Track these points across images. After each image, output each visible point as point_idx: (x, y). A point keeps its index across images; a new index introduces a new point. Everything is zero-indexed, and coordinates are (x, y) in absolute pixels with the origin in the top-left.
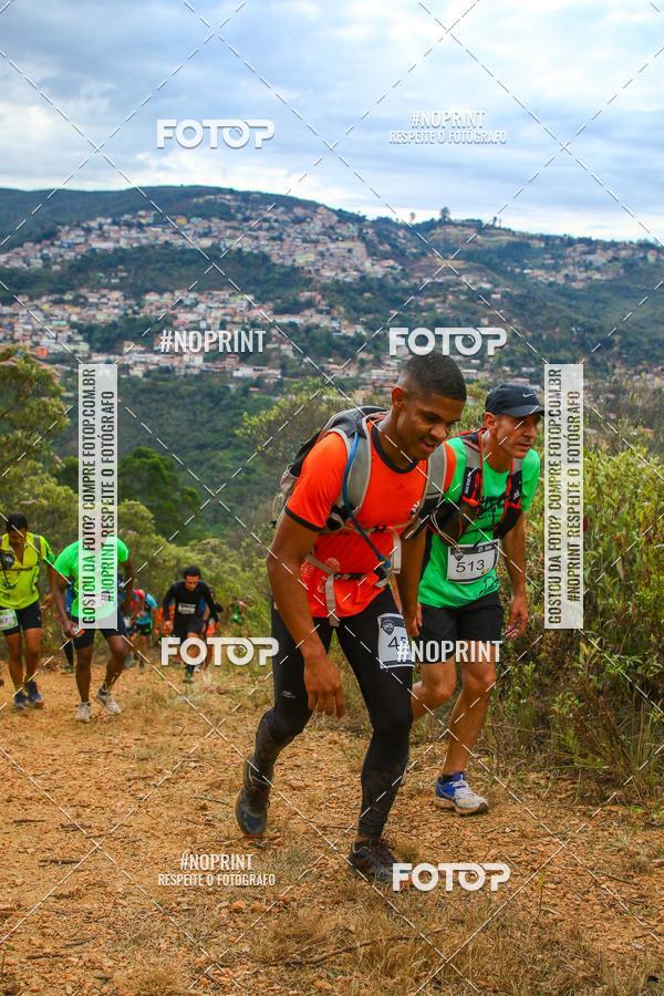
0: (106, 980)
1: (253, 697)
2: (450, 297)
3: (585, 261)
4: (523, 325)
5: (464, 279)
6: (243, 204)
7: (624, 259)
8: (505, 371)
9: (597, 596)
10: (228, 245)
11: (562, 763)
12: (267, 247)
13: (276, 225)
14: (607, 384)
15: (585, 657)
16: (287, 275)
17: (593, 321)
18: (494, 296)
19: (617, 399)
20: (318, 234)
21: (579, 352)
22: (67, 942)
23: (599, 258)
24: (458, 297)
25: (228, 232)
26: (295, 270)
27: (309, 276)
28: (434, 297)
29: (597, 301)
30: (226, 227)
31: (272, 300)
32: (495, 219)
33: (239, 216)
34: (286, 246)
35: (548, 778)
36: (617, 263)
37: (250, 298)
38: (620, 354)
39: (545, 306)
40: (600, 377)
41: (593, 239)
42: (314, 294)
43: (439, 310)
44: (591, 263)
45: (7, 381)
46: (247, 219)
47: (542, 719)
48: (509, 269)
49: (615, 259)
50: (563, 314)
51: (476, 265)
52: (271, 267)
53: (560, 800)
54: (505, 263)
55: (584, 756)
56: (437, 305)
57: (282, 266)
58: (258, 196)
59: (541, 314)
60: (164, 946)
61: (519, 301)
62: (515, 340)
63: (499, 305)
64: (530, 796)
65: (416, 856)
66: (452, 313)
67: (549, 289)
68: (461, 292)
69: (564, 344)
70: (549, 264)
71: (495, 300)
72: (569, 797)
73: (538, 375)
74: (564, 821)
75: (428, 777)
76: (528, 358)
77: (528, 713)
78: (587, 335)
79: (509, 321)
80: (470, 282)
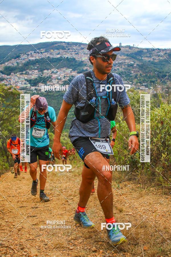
0: (46, 245)
1: (78, 173)
2: (123, 66)
3: (158, 55)
4: (143, 72)
5: (126, 61)
6: (68, 45)
7: (168, 53)
8: (138, 85)
9: (166, 141)
10: (64, 56)
11: (159, 185)
12: (74, 56)
13: (76, 50)
14: (165, 86)
15: (164, 157)
16: (80, 63)
17: (161, 70)
18: (134, 65)
19: (168, 90)
20: (88, 52)
21: (157, 78)
22: (36, 236)
23: (162, 53)
24: (125, 66)
25: (64, 53)
26: (82, 62)
27: (86, 63)
28: (119, 66)
29: (162, 65)
30: (64, 52)
31: (77, 70)
32: (134, 45)
33: (67, 49)
34: (79, 56)
35: (156, 189)
36: (166, 54)
37: (71, 70)
38: (168, 78)
39: (148, 67)
40: (164, 85)
42: (87, 68)
43: (120, 70)
44: (159, 55)
45: (10, 95)
46: (69, 49)
47: (153, 174)
48: (138, 58)
49: (166, 53)
50: (153, 69)
51: (129, 57)
52: (76, 61)
53: (159, 194)
54: (137, 56)
55: (164, 183)
56: (120, 69)
57: (79, 61)
58: (72, 43)
59: (147, 69)
60: (60, 236)
61: (141, 66)
62: (140, 77)
63: (136, 67)
64: (151, 194)
65: (122, 210)
66: (123, 70)
67: (149, 62)
68: (126, 65)
69: (154, 77)
70: (149, 56)
71: (135, 66)
72: (161, 193)
73: (147, 85)
74: (160, 200)
75: (125, 190)
76: (144, 81)
77: (149, 173)
78: (159, 74)
79: (139, 71)
80: (128, 62)
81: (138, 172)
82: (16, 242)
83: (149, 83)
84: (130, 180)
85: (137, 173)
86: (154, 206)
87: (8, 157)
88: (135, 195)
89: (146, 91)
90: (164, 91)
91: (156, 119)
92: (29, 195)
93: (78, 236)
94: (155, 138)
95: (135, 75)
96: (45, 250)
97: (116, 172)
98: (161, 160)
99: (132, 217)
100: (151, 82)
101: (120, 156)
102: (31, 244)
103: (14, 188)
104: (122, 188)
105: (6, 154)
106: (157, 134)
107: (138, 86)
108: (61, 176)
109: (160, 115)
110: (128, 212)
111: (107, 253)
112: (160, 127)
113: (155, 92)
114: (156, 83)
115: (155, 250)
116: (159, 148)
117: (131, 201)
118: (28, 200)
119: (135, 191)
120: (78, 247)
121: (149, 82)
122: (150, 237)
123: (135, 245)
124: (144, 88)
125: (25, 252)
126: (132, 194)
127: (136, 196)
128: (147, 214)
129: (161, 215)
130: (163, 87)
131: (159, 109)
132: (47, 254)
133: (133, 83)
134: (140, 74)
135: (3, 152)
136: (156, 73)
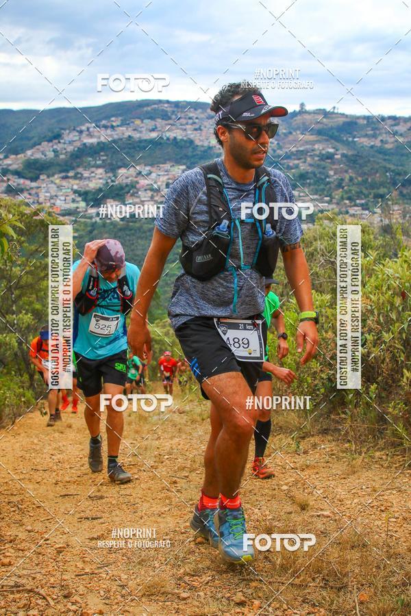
0: (123, 587)
1: (200, 415)
2: (309, 159)
3: (393, 130)
4: (356, 174)
5: (316, 147)
6: (175, 109)
8: (345, 204)
10: (168, 135)
11: (396, 444)
12: (192, 135)
13: (197, 121)
15: (407, 378)
16: (205, 151)
17: (400, 168)
18: (336, 156)
21: (391, 187)
22: (99, 566)
23: (402, 128)
24: (313, 159)
25: (168, 127)
26: (210, 148)
28: (298, 159)
29: (402, 155)
30: (166, 124)
32: (334, 108)
33: (174, 117)
34: (203, 134)
35: (387, 455)
37: (184, 167)
39: (369, 161)
40: (407, 204)
41: (398, 116)
43: (302, 168)
44: (397, 132)
45: (38, 228)
46: (178, 119)
47: (381, 419)
48: (345, 139)
50: (381, 165)
51: (324, 137)
52: (195, 148)
53: (396, 467)
54: (342, 135)
56: (301, 164)
57: (203, 146)
58: (185, 104)
59: (366, 166)
60: (157, 565)
61: (353, 158)
62: (351, 184)
63: (339, 162)
64: (376, 466)
65: (308, 505)
66: (310, 169)
67: (371, 150)
68: (315, 155)
69: (382, 184)
70: (371, 134)
71: (337, 159)
72: (401, 465)
73: (367, 205)
74: (399, 480)
75: (312, 458)
76: (359, 195)
77: (372, 415)
78: (397, 177)
79: (346, 171)
80: (321, 148)
81: (343, 413)
82: (52, 580)
83: (372, 200)
84: (326, 433)
85: (343, 416)
86: (383, 495)
87: (31, 376)
88: (338, 468)
89: (364, 219)
90: (407, 218)
91: (388, 285)
92: (82, 468)
93: (200, 566)
94: (387, 332)
95: (337, 179)
96: (122, 599)
97: (293, 414)
98: (400, 386)
99: (331, 522)
100: (377, 196)
101: (302, 375)
102: (88, 586)
103: (47, 449)
104: (306, 452)
105: (28, 368)
106: (392, 322)
107: (346, 207)
108: (160, 422)
109: (398, 277)
110: (322, 510)
111: (270, 609)
112: (399, 306)
113: (387, 220)
114: (389, 200)
115: (387, 602)
116: (396, 357)
117: (328, 483)
118: (79, 479)
119: (338, 459)
120: (202, 594)
121: (371, 196)
122: (374, 570)
123: (339, 589)
124: (358, 212)
125: (73, 604)
126: (331, 465)
127: (340, 473)
128: (368, 516)
129: (401, 517)
130: (405, 208)
131: (396, 262)
132: (127, 608)
133: (332, 198)
134: (350, 177)
135: (20, 364)
136: (388, 174)
